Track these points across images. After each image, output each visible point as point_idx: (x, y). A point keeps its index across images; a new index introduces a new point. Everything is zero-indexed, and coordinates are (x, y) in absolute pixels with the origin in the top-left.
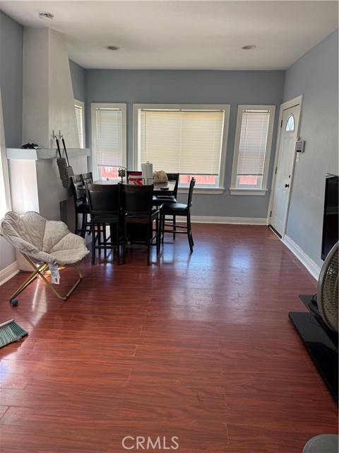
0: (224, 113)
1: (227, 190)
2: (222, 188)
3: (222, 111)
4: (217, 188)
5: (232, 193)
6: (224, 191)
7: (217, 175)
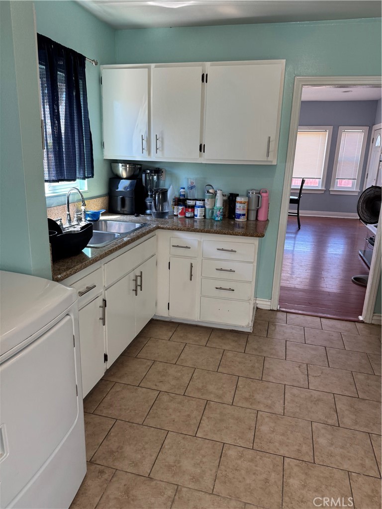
0: (327, 133)
1: (327, 190)
2: (324, 189)
3: (326, 131)
4: (320, 189)
5: (331, 193)
6: (325, 191)
7: (320, 178)
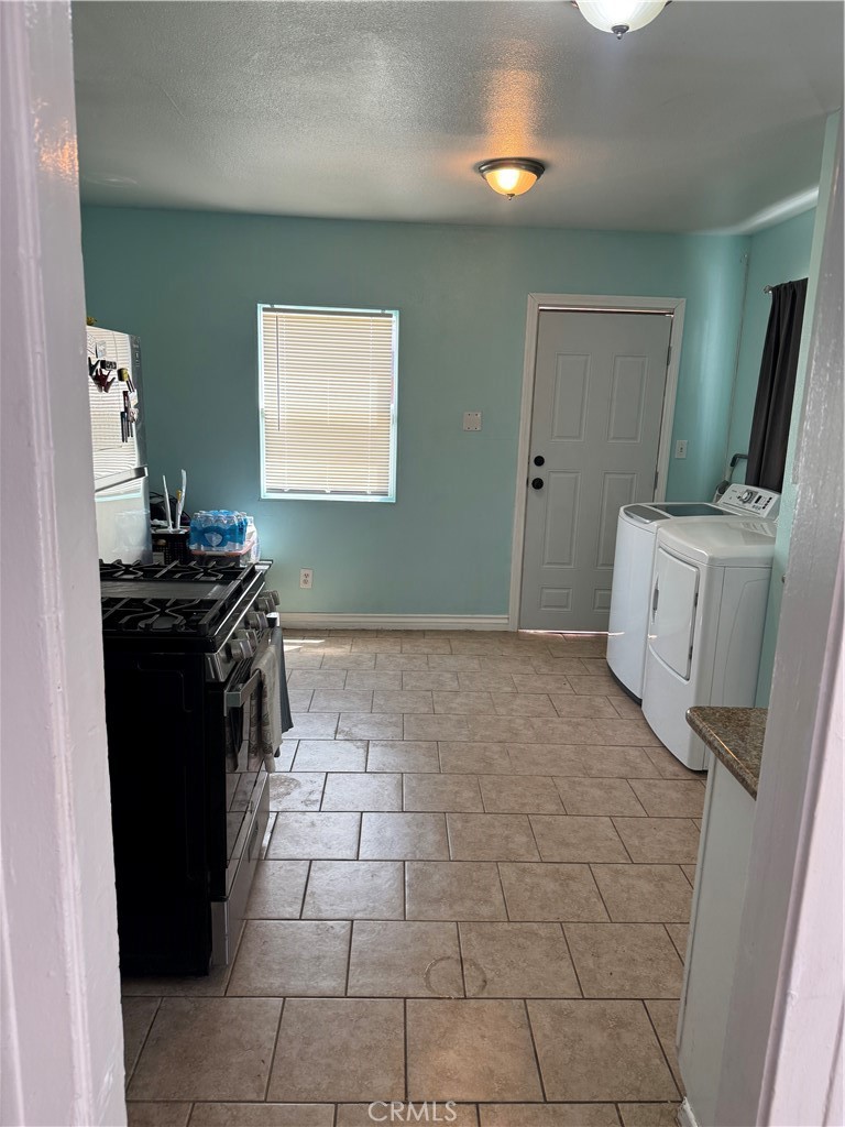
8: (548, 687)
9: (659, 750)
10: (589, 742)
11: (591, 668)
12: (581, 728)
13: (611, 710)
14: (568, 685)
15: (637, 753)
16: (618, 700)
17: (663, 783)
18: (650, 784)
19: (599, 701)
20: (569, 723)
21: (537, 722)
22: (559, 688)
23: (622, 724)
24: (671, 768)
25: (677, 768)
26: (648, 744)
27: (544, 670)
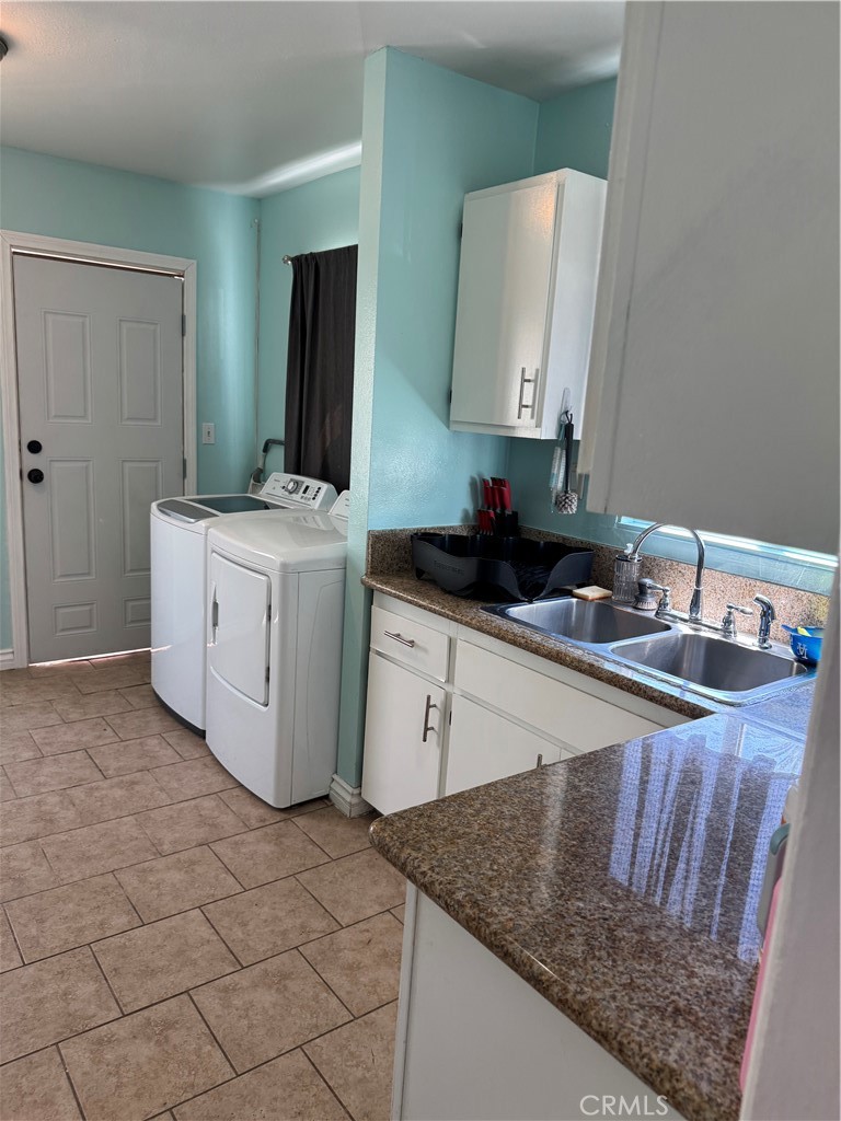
8: (84, 739)
9: (237, 792)
10: (151, 805)
11: (135, 700)
12: (137, 788)
13: (170, 752)
14: (109, 729)
15: (213, 804)
16: (174, 736)
17: (251, 837)
18: (236, 843)
19: (153, 743)
20: (120, 785)
21: (78, 794)
22: (99, 737)
23: (187, 768)
24: (255, 812)
25: (262, 811)
26: (222, 787)
27: (73, 716)
